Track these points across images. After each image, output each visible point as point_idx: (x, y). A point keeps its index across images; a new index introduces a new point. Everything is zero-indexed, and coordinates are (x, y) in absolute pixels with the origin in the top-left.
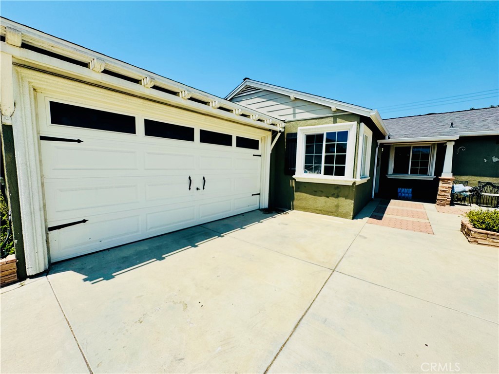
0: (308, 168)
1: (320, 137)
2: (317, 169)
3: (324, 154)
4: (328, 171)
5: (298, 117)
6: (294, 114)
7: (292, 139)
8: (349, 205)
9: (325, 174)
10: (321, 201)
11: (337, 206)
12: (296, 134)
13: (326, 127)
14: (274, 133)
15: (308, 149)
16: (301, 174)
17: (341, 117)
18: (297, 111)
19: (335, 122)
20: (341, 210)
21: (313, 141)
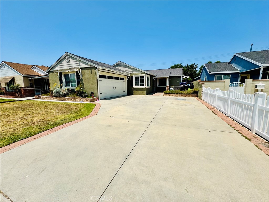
0: (136, 85)
1: (138, 77)
2: (138, 85)
3: (139, 81)
4: (140, 85)
5: (133, 72)
6: (132, 71)
7: (132, 77)
8: (145, 92)
9: (140, 86)
10: (140, 92)
11: (143, 93)
12: (133, 76)
13: (140, 75)
14: (128, 76)
15: (136, 80)
16: (135, 86)
17: (142, 73)
18: (133, 71)
19: (141, 74)
20: (144, 93)
21: (137, 78)
